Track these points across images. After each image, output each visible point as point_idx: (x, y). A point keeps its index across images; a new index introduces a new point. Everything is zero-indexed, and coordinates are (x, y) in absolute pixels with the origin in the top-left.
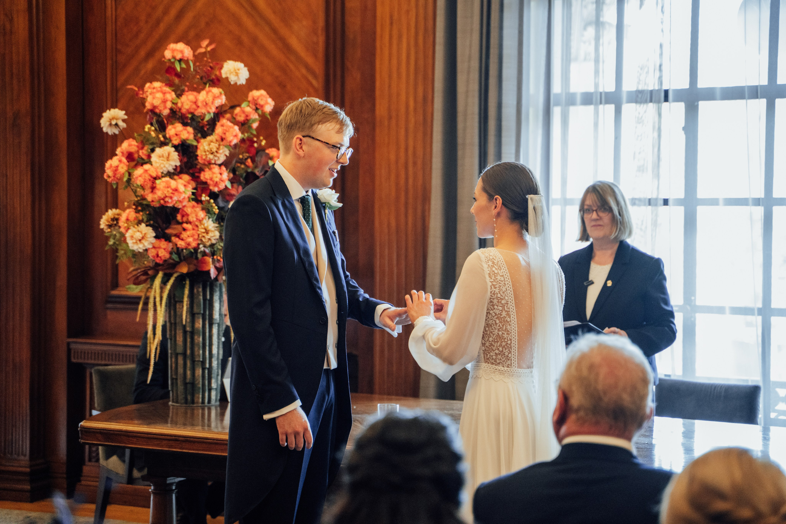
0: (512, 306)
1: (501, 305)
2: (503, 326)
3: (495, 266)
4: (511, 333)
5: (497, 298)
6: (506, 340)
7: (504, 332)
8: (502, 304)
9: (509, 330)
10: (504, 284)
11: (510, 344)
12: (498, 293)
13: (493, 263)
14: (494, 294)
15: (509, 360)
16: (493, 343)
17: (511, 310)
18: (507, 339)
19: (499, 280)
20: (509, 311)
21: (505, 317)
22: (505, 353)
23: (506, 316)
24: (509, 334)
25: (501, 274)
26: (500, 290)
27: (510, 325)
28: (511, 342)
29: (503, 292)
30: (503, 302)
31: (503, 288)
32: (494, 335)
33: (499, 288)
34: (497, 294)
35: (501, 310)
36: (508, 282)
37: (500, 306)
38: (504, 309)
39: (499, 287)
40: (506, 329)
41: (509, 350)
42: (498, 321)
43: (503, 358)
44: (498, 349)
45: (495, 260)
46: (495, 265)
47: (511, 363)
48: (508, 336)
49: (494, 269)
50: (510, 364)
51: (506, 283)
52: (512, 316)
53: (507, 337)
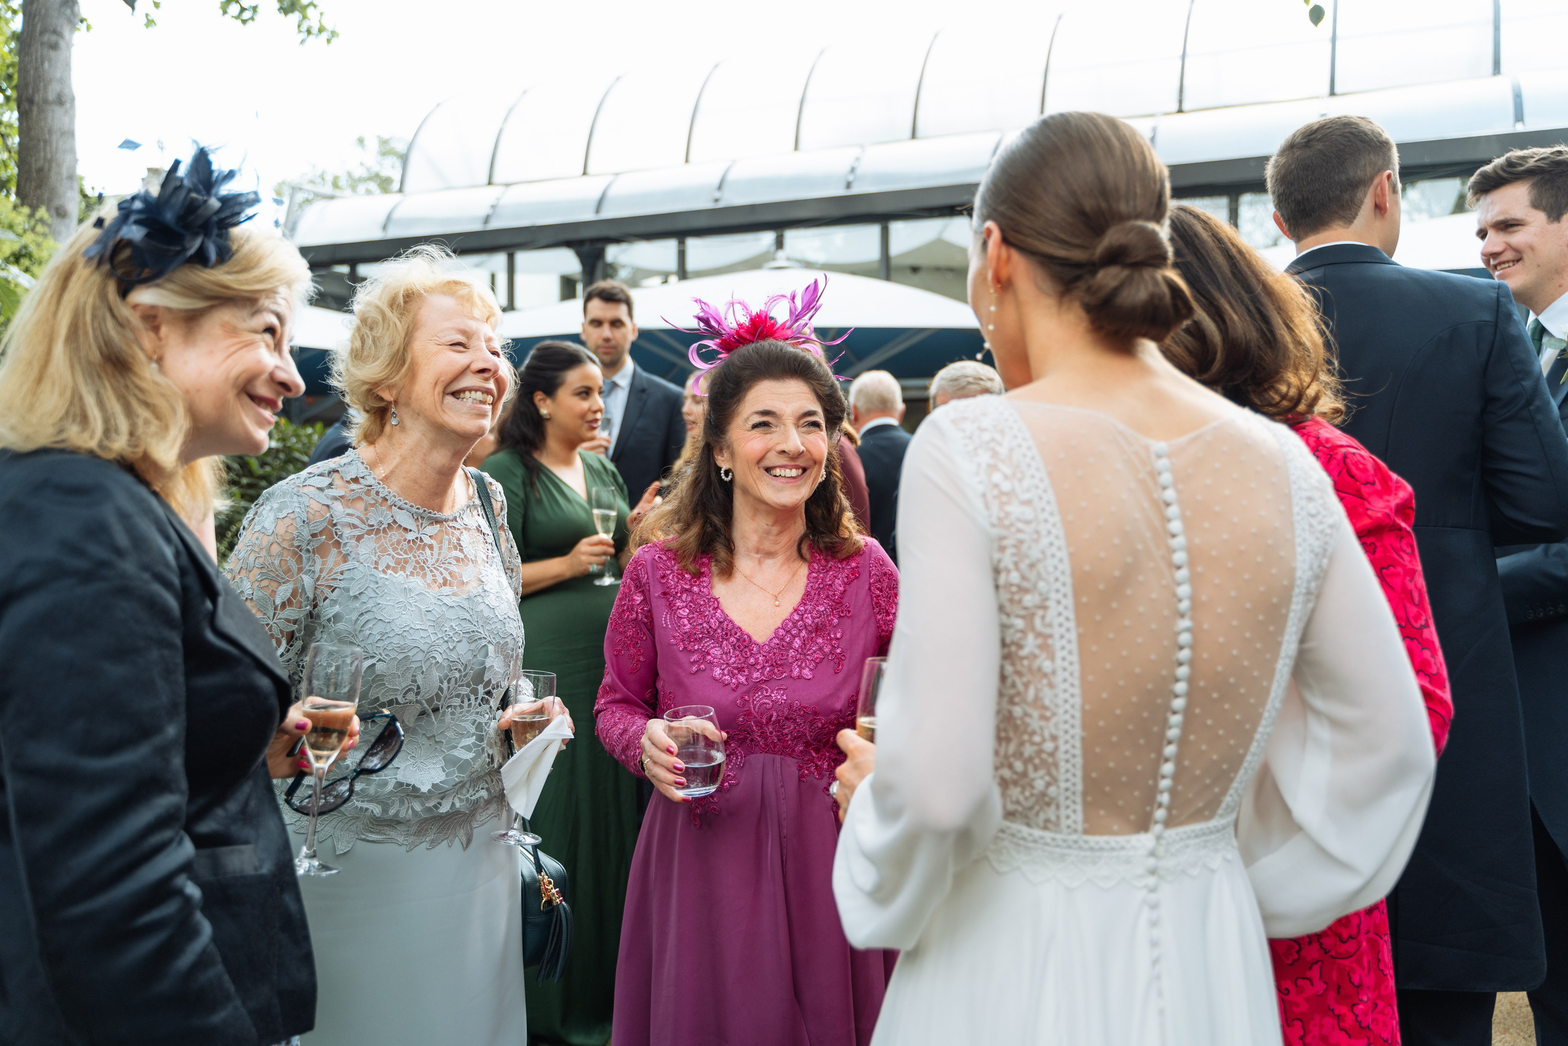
1: (1023, 612)
2: (1028, 686)
3: (1002, 467)
4: (1054, 714)
6: (1037, 739)
7: (1030, 710)
8: (1025, 608)
9: (1047, 702)
10: (1037, 532)
11: (1052, 754)
12: (1011, 566)
13: (995, 454)
15: (1048, 804)
17: (1057, 631)
18: (1042, 736)
19: (1019, 520)
20: (1050, 636)
21: (1035, 657)
22: (1033, 780)
23: (1037, 652)
24: (1047, 719)
25: (1026, 496)
27: (1051, 685)
28: (1056, 748)
29: (1032, 566)
30: (1029, 600)
31: (1029, 548)
33: (1013, 550)
34: (1008, 571)
35: (1022, 631)
36: (1049, 526)
37: (1018, 616)
38: (1033, 629)
39: (1015, 546)
40: (1037, 698)
41: (1049, 773)
43: (1026, 799)
44: (1010, 767)
45: (1000, 444)
46: (1003, 461)
47: (1058, 817)
48: (1043, 723)
49: (997, 477)
50: (1053, 818)
51: (1043, 528)
52: (1059, 654)
53: (1042, 728)
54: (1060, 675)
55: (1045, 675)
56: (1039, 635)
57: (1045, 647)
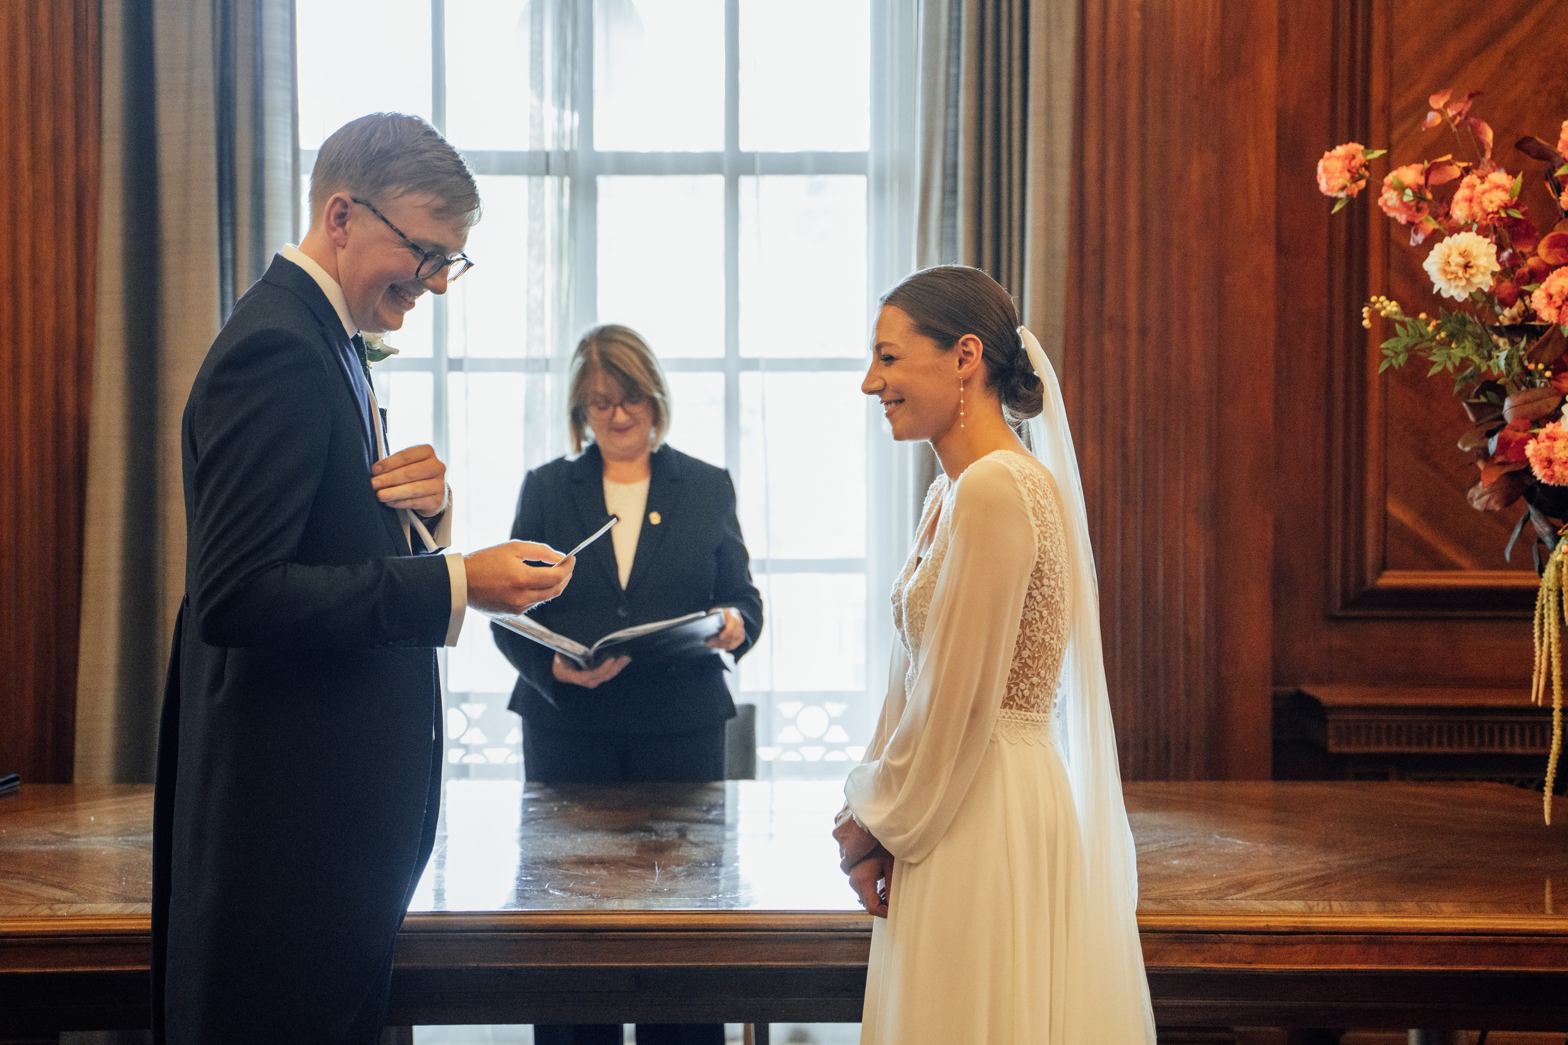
0: (1066, 577)
5: (1049, 560)
14: (1044, 552)
16: (1029, 662)
26: (1052, 543)
32: (1033, 643)
42: (1045, 613)
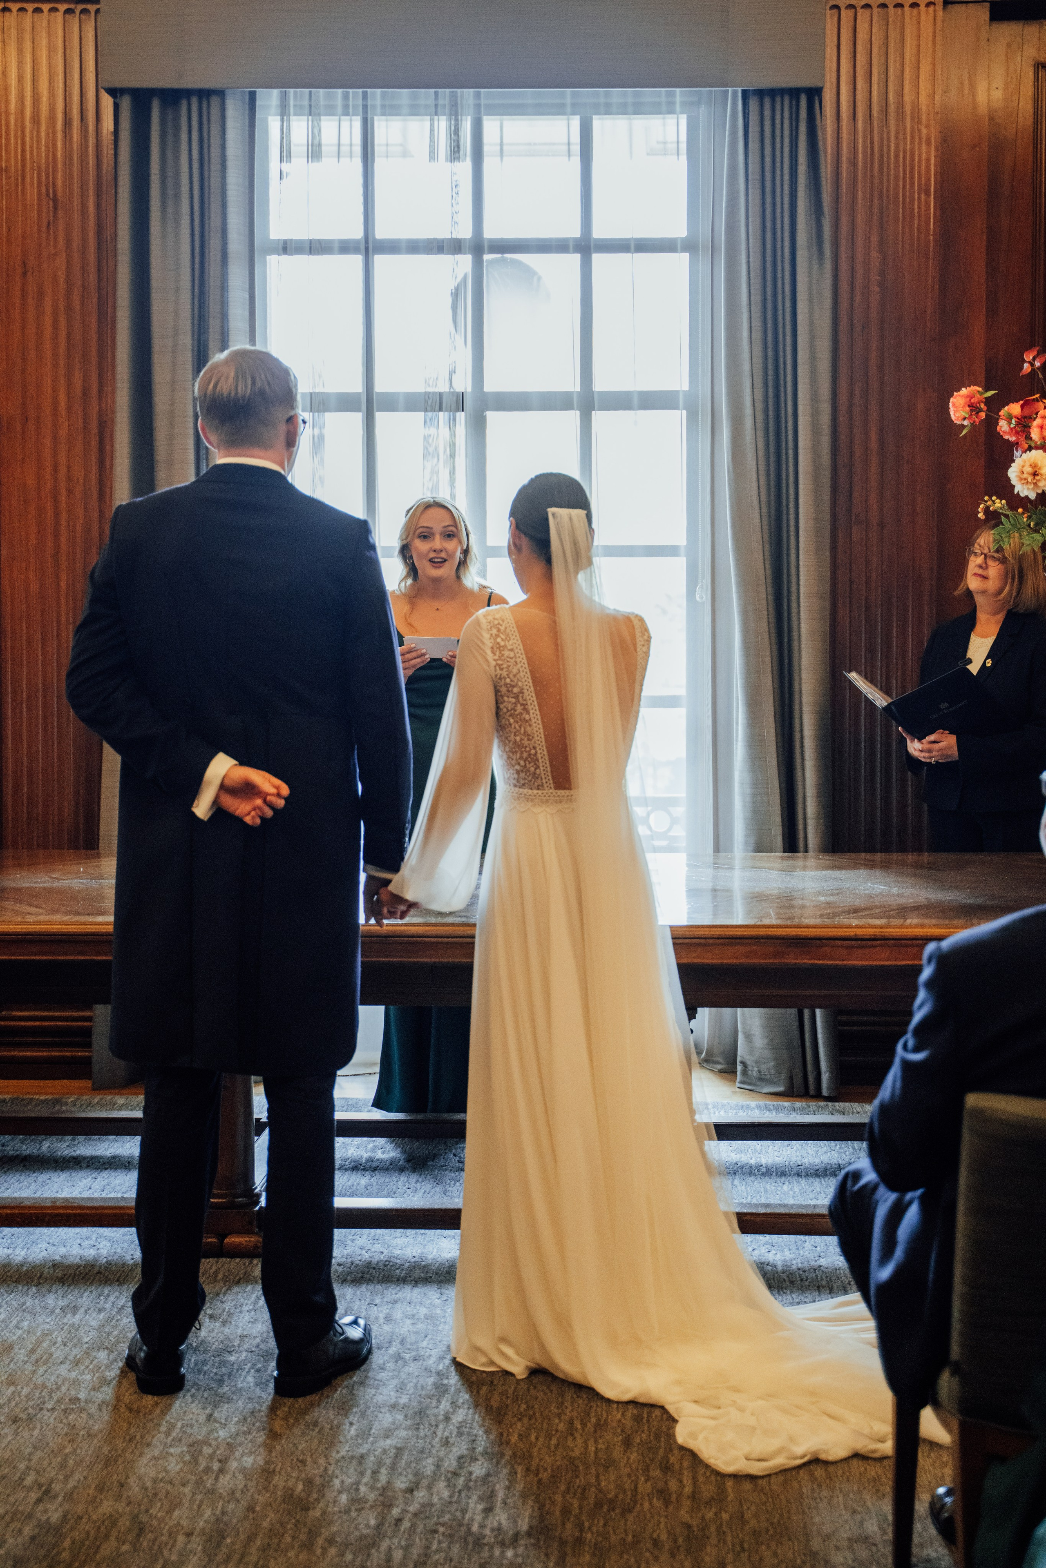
0: (530, 695)
2: (520, 727)
4: (533, 737)
5: (506, 684)
6: (528, 749)
7: (523, 737)
9: (530, 733)
10: (516, 661)
11: (535, 755)
13: (499, 630)
14: (500, 679)
15: (537, 778)
17: (529, 702)
18: (530, 747)
20: (527, 704)
22: (529, 768)
24: (530, 740)
25: (510, 648)
26: (509, 672)
27: (530, 725)
28: (536, 752)
29: (515, 676)
30: (515, 690)
31: (513, 668)
36: (520, 659)
40: (525, 732)
41: (535, 764)
42: (512, 721)
43: (528, 777)
44: (519, 764)
45: (501, 625)
48: (529, 742)
50: (541, 784)
52: (531, 711)
53: (529, 744)
54: (533, 721)
55: (527, 721)
56: (522, 705)
57: (526, 710)
